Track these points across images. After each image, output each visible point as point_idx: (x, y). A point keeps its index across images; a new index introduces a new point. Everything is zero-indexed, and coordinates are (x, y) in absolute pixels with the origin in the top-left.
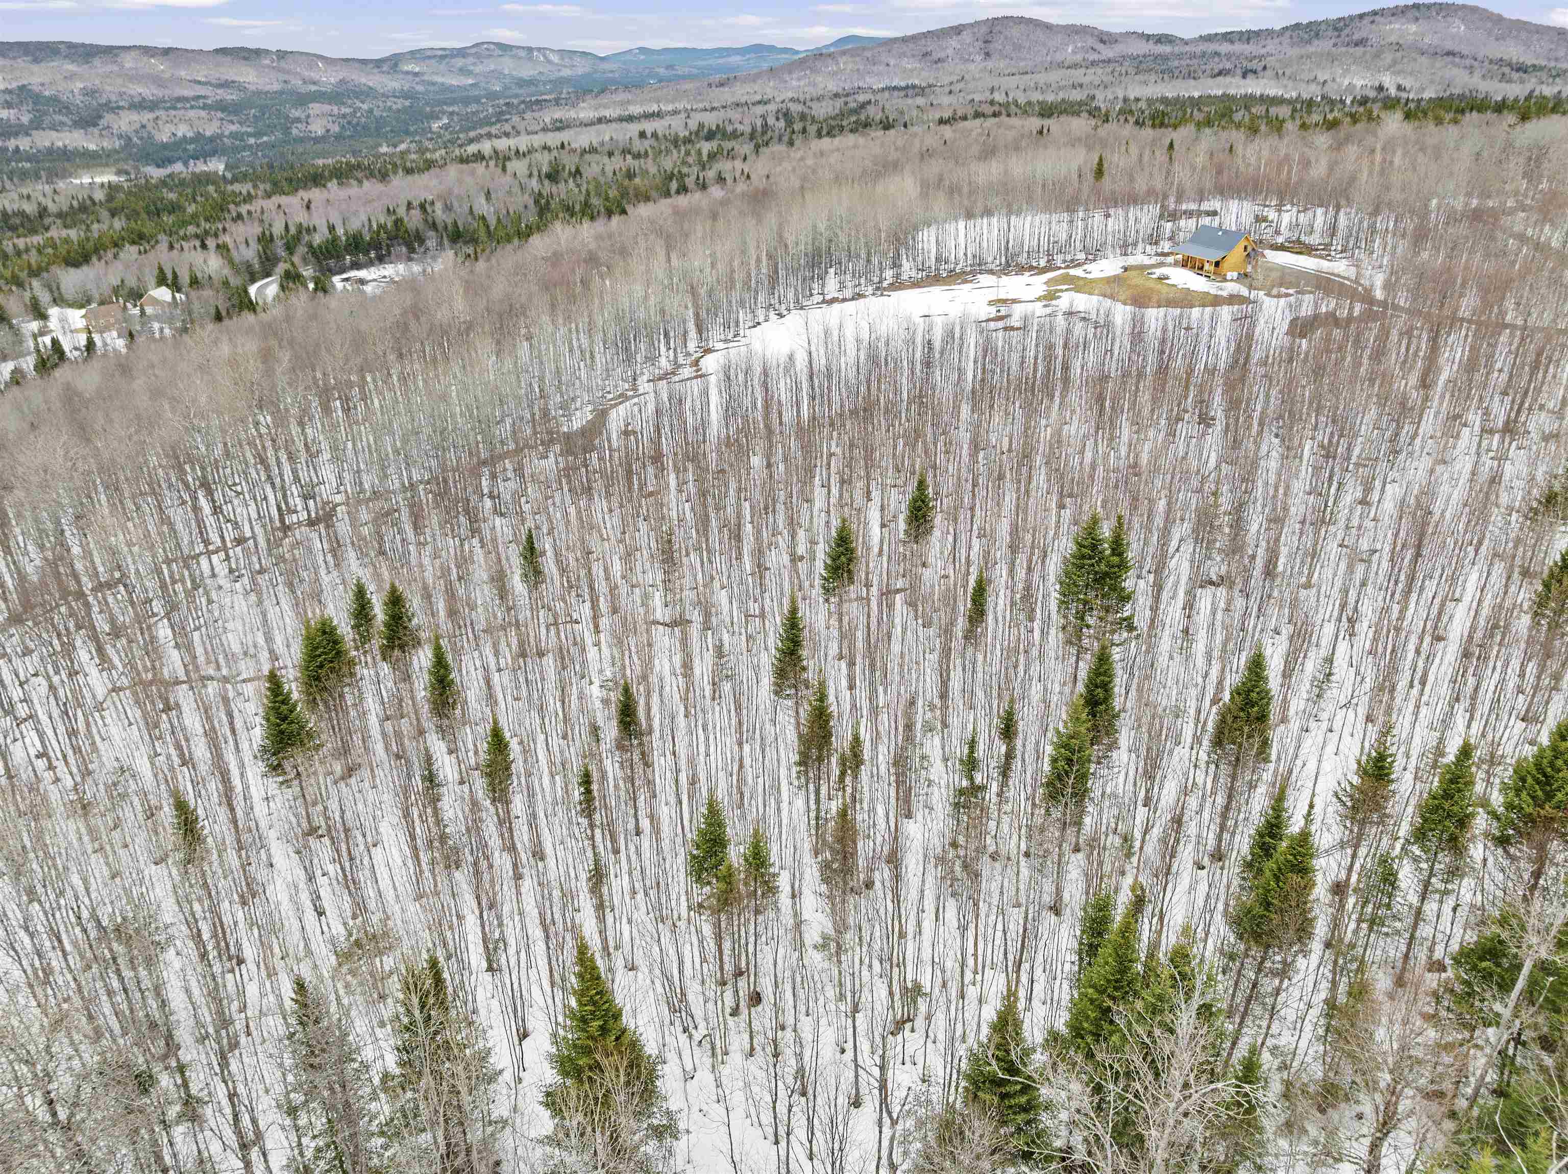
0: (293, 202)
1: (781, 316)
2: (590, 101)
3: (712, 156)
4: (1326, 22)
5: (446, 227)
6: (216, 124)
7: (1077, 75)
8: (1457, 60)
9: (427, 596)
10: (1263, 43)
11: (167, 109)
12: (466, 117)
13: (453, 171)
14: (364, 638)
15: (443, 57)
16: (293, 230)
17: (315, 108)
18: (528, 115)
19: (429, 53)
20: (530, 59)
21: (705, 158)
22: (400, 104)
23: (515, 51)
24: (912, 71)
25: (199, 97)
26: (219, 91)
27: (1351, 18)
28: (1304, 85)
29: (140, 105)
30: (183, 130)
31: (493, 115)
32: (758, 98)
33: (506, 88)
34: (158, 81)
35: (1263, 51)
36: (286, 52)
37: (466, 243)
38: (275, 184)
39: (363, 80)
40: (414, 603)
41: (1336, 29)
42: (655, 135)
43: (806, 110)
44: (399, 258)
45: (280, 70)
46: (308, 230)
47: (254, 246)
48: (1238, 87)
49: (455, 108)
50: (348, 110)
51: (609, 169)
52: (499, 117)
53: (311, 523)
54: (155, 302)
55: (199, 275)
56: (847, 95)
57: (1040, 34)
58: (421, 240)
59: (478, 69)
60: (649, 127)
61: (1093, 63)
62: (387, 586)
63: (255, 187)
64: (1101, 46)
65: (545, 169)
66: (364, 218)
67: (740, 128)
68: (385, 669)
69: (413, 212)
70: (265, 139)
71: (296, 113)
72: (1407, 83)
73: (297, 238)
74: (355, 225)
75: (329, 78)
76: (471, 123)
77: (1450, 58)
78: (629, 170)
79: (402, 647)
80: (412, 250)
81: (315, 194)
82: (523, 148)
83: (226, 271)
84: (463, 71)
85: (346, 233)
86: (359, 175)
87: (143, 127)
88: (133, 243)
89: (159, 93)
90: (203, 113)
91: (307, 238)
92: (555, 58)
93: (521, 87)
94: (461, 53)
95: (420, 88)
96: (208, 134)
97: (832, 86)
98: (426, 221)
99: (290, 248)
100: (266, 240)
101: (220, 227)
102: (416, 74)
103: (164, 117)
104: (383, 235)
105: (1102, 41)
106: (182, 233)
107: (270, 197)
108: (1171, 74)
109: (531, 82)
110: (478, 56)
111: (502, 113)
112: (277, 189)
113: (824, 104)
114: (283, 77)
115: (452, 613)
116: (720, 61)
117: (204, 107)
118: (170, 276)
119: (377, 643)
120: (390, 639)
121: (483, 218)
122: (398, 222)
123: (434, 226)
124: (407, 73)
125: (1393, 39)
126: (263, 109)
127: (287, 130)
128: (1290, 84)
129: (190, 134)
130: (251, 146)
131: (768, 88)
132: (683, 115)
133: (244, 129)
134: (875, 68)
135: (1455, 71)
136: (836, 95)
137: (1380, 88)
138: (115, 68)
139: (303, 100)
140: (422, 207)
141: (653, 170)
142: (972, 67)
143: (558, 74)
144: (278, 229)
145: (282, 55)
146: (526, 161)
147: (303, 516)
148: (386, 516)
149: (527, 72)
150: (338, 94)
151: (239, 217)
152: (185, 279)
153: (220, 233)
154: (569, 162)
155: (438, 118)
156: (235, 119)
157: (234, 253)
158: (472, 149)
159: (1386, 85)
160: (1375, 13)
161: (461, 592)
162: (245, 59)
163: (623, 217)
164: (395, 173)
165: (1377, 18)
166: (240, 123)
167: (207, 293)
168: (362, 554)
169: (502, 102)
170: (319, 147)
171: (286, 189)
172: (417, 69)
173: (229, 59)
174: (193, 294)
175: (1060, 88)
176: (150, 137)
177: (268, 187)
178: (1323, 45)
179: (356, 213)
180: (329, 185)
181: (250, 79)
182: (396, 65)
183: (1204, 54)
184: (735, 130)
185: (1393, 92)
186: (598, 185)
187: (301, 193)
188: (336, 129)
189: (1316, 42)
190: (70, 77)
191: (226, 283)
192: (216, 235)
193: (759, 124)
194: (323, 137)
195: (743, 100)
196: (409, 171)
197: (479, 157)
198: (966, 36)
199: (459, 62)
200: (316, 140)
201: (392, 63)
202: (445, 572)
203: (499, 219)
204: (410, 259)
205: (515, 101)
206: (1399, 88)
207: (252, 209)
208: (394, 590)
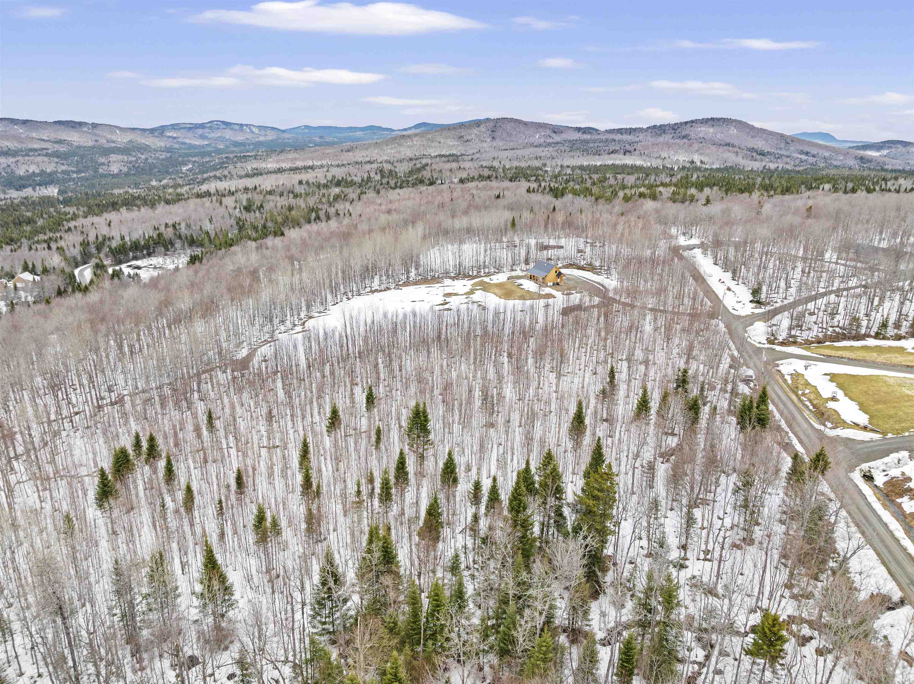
0: (100, 221)
1: (348, 299)
2: (274, 157)
3: (337, 198)
4: (669, 125)
5: (186, 238)
6: (53, 165)
7: (539, 152)
8: (730, 148)
9: (166, 437)
10: (637, 135)
11: (23, 156)
12: (203, 165)
13: (193, 203)
14: (139, 455)
15: (190, 128)
16: (100, 239)
17: (114, 157)
18: (239, 165)
19: (182, 126)
20: (242, 130)
21: (331, 199)
22: (164, 155)
23: (233, 126)
24: (452, 146)
25: (43, 149)
26: (56, 146)
27: (681, 124)
28: (654, 160)
30: (33, 168)
31: (218, 164)
32: (368, 159)
33: (227, 147)
34: (17, 138)
35: (637, 139)
36: (97, 124)
37: (198, 246)
38: (89, 207)
39: (143, 141)
40: (160, 441)
41: (673, 129)
42: (308, 183)
43: (393, 168)
44: (159, 254)
45: (93, 134)
46: (109, 239)
47: (78, 248)
48: (620, 160)
49: (196, 159)
50: (134, 159)
51: (279, 205)
52: (222, 165)
53: (112, 404)
54: (22, 280)
55: (48, 266)
56: (417, 159)
57: (522, 128)
58: (172, 244)
59: (212, 135)
60: (304, 177)
61: (549, 145)
62: (148, 434)
63: (78, 209)
64: (553, 135)
65: (245, 203)
66: (141, 232)
67: (355, 179)
68: (147, 468)
69: (168, 229)
70: (83, 174)
71: (102, 160)
72: (705, 159)
73: (103, 243)
74: (135, 236)
75: (122, 139)
76: (204, 168)
77: (726, 148)
78: (289, 206)
79: (154, 458)
80: (167, 249)
81: (113, 216)
82: (233, 189)
83: (63, 264)
84: (202, 137)
85: (130, 240)
86: (138, 202)
87: (9, 166)
88: (7, 244)
89: (19, 146)
90: (46, 159)
91: (108, 243)
92: (256, 130)
93: (236, 146)
94: (202, 126)
95: (176, 146)
96: (48, 171)
97: (409, 153)
98: (175, 234)
99: (99, 249)
100: (85, 244)
101: (58, 235)
102: (174, 138)
103: (22, 161)
104: (151, 242)
105: (555, 132)
106: (36, 239)
107: (86, 217)
108: (586, 152)
109: (243, 144)
110: (210, 128)
111: (223, 163)
112: (90, 212)
113: (403, 164)
114: (95, 138)
115: (176, 445)
116: (350, 134)
117: (47, 155)
118: (31, 266)
119: (144, 457)
120: (149, 455)
121: (208, 232)
122: (160, 235)
123: (180, 237)
124: (169, 137)
125: (701, 135)
126: (82, 157)
127: (96, 171)
128: (648, 159)
129: (37, 171)
130: (74, 179)
131: (374, 154)
132: (325, 169)
133: (70, 168)
134: (433, 144)
135: (730, 154)
136: (411, 159)
137: (692, 162)
139: (107, 152)
140: (174, 226)
141: (303, 205)
142: (485, 145)
143: (257, 140)
144: (92, 238)
145: (95, 126)
146: (233, 198)
147: (109, 400)
148: (148, 401)
149: (240, 138)
150: (128, 148)
151: (69, 229)
152: (39, 269)
153: (59, 239)
154: (257, 199)
155: (186, 165)
156: (65, 162)
157: (67, 252)
158: (204, 188)
159: (695, 160)
160: (692, 122)
161: (180, 436)
162: (72, 127)
163: (282, 238)
164: (159, 203)
165: (694, 124)
166: (68, 165)
167: (53, 277)
168: (137, 419)
169: (224, 156)
170: (115, 180)
171: (96, 211)
172: (175, 135)
173: (63, 127)
174: (45, 278)
175: (530, 159)
176: (13, 172)
177: (86, 209)
178: (667, 138)
179: (136, 229)
180: (121, 210)
181: (75, 139)
182: (163, 132)
183: (607, 140)
184: (352, 180)
185: (698, 164)
186: (272, 215)
187: (105, 215)
188: (125, 169)
189: (664, 135)
191: (63, 271)
192: (56, 241)
193: (365, 177)
194: (117, 175)
195: (360, 161)
196: (168, 202)
197: (208, 194)
198: (483, 128)
199: (200, 131)
200: (114, 176)
201: (160, 131)
202: (174, 427)
203: (216, 234)
204: (166, 255)
205: (231, 156)
206: (702, 162)
207: (77, 224)
208: (151, 435)
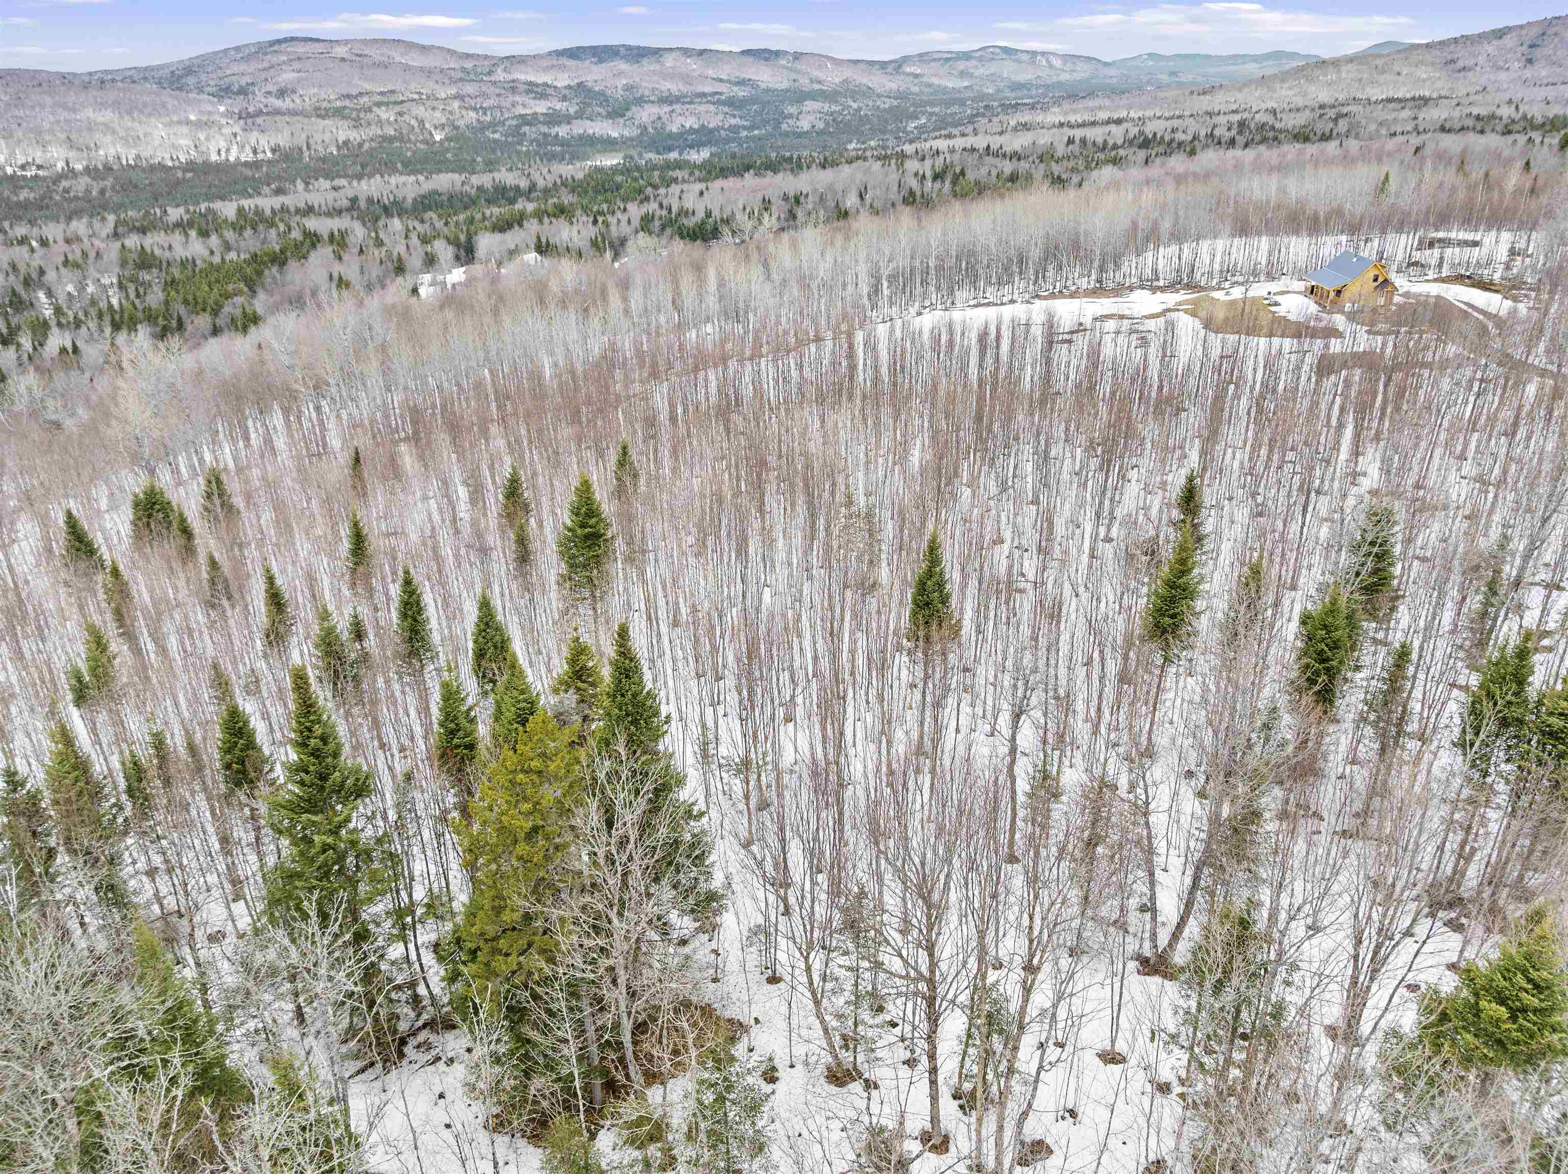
2: (1066, 106)
6: (720, 118)
11: (684, 103)
12: (943, 118)
15: (947, 60)
17: (809, 105)
19: (936, 56)
20: (1032, 63)
22: (888, 103)
23: (1020, 55)
24: (1425, 80)
25: (716, 93)
26: (735, 89)
29: (665, 100)
30: (691, 122)
32: (1235, 107)
33: (998, 91)
34: (686, 78)
36: (802, 54)
39: (864, 81)
42: (1083, 141)
43: (1272, 120)
45: (791, 70)
46: (687, 214)
47: (635, 224)
49: (938, 109)
50: (838, 108)
56: (1333, 106)
59: (978, 72)
60: (1087, 133)
65: (938, 168)
66: (740, 206)
67: (1180, 136)
70: (756, 132)
71: (792, 110)
73: (675, 220)
74: (728, 212)
75: (833, 78)
84: (963, 74)
86: (784, 166)
87: (660, 118)
88: (554, 215)
89: (685, 89)
90: (712, 108)
91: (683, 220)
92: (1057, 63)
93: (1013, 89)
94: (966, 56)
95: (916, 89)
96: (711, 126)
99: (665, 228)
101: (623, 206)
102: (916, 76)
103: (680, 111)
109: (1024, 86)
110: (980, 59)
113: (1300, 115)
114: (793, 76)
117: (718, 103)
118: (544, 244)
124: (909, 74)
126: (764, 104)
127: (777, 125)
129: (696, 126)
130: (741, 138)
131: (1252, 97)
133: (742, 123)
136: (1322, 107)
138: (658, 67)
139: (800, 97)
143: (1055, 79)
145: (797, 56)
149: (1025, 76)
150: (835, 93)
151: (647, 198)
155: (917, 118)
156: (738, 113)
157: (613, 229)
162: (766, 59)
166: (741, 117)
169: (984, 105)
170: (800, 141)
172: (919, 71)
173: (752, 59)
176: (663, 127)
179: (735, 201)
181: (765, 77)
182: (900, 67)
188: (821, 125)
190: (620, 73)
194: (807, 132)
196: (827, 166)
198: (1509, 41)
199: (961, 65)
200: (800, 135)
201: (896, 66)
205: (996, 104)
